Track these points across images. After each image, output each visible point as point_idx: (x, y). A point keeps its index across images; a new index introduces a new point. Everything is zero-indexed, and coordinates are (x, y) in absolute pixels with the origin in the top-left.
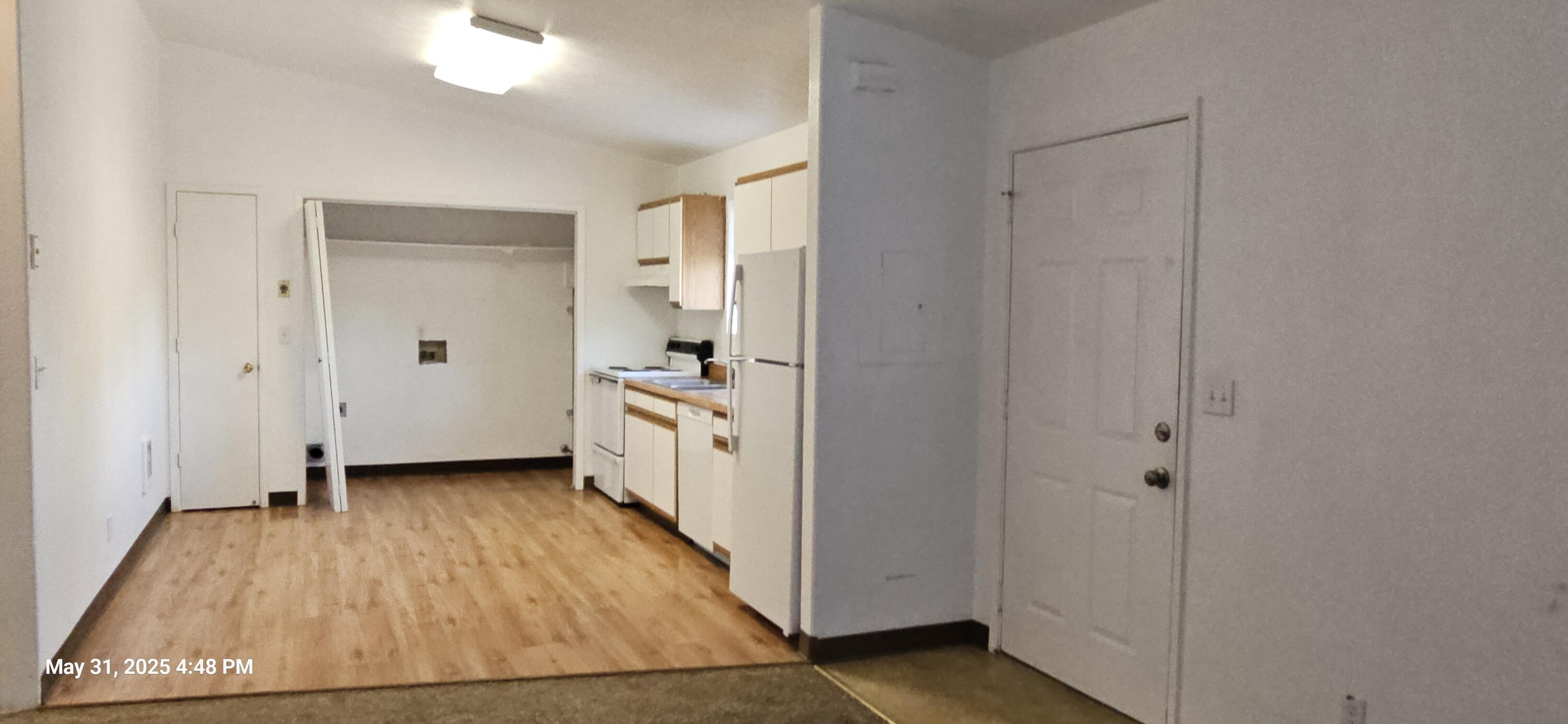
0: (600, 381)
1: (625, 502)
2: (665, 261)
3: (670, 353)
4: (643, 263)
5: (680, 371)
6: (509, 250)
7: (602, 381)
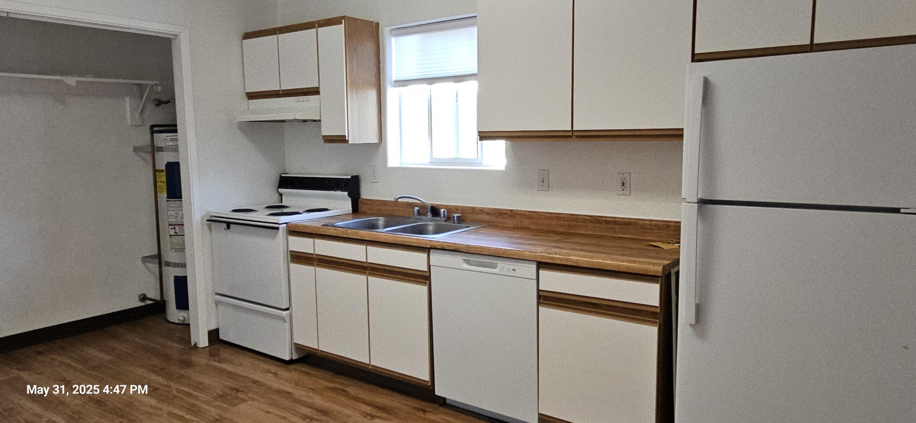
0: (228, 227)
1: (294, 358)
2: (315, 91)
3: (281, 190)
4: (252, 96)
5: (326, 210)
6: (71, 81)
7: (231, 226)
